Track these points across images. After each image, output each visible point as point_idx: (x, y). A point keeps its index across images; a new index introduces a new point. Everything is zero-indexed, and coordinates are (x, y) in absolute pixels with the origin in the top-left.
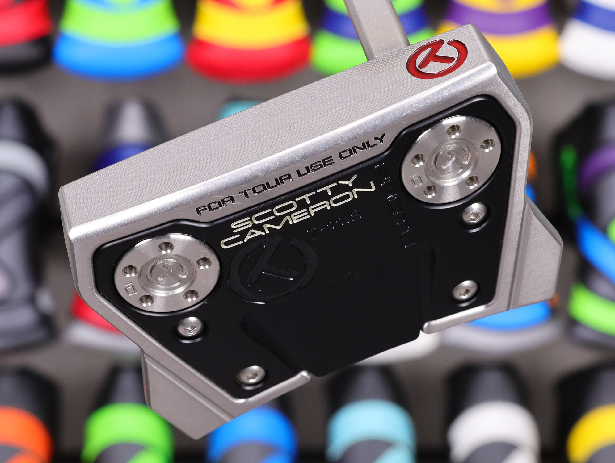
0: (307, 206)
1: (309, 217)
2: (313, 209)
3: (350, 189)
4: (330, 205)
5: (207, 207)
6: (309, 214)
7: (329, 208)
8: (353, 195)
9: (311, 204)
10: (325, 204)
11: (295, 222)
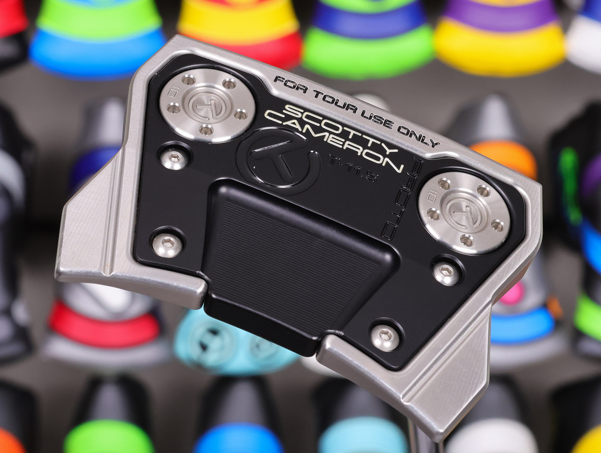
0: (347, 139)
1: (341, 147)
2: (349, 144)
3: (385, 156)
4: (362, 153)
5: (284, 81)
6: (343, 145)
7: (359, 154)
8: (384, 161)
9: (350, 140)
10: (359, 149)
11: (329, 141)
